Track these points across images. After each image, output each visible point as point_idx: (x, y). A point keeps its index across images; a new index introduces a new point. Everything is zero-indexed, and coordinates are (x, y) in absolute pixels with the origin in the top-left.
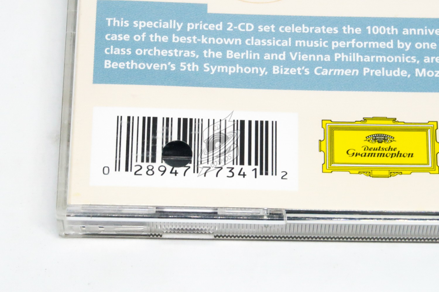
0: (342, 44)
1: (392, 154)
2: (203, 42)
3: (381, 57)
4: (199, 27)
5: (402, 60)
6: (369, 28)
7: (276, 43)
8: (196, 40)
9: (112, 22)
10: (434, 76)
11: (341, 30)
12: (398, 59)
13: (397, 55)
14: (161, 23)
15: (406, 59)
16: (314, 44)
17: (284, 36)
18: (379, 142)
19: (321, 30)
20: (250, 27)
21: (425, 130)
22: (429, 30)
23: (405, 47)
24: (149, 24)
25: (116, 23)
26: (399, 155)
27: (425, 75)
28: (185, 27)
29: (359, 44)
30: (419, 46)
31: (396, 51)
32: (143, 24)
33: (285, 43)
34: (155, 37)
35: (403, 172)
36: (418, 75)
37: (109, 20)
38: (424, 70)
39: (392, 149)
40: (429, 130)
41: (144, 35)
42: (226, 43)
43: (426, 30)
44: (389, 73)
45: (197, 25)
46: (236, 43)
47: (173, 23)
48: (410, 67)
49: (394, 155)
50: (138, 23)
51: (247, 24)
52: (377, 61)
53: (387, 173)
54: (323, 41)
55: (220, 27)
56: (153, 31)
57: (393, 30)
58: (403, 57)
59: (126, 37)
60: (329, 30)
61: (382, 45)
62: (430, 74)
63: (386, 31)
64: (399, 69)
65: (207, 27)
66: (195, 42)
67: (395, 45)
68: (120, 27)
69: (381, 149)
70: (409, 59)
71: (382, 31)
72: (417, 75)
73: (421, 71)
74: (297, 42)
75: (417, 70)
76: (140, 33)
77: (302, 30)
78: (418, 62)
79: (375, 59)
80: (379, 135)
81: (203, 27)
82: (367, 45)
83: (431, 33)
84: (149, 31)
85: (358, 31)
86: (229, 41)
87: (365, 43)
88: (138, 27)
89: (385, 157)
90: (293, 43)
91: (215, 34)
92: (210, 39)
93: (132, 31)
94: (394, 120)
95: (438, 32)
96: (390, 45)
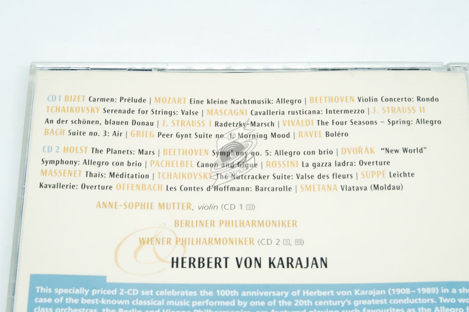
0: (199, 303)
2: (102, 303)
4: (100, 292)
6: (218, 291)
7: (153, 303)
8: (98, 302)
9: (40, 289)
11: (198, 293)
13: (237, 310)
14: (74, 290)
16: (180, 304)
17: (160, 298)
19: (185, 293)
20: (136, 292)
22: (260, 292)
23: (243, 305)
24: (66, 291)
25: (43, 290)
28: (90, 293)
29: (211, 303)
30: (253, 304)
31: (236, 308)
32: (61, 291)
33: (160, 303)
34: (69, 300)
37: (38, 288)
41: (62, 299)
42: (119, 303)
43: (258, 293)
45: (99, 291)
46: (125, 304)
47: (82, 290)
50: (58, 290)
51: (134, 290)
54: (186, 301)
55: (114, 292)
56: (68, 295)
57: (235, 293)
59: (50, 300)
60: (191, 293)
61: (227, 303)
63: (230, 293)
65: (106, 292)
66: (97, 303)
67: (236, 303)
68: (45, 293)
71: (228, 293)
74: (168, 302)
76: (59, 297)
77: (172, 294)
81: (103, 292)
82: (217, 304)
83: (261, 295)
84: (65, 296)
85: (211, 293)
86: (120, 302)
87: (216, 302)
88: (58, 293)
90: (165, 303)
91: (111, 297)
92: (107, 301)
93: (54, 296)
95: (266, 294)
96: (233, 303)
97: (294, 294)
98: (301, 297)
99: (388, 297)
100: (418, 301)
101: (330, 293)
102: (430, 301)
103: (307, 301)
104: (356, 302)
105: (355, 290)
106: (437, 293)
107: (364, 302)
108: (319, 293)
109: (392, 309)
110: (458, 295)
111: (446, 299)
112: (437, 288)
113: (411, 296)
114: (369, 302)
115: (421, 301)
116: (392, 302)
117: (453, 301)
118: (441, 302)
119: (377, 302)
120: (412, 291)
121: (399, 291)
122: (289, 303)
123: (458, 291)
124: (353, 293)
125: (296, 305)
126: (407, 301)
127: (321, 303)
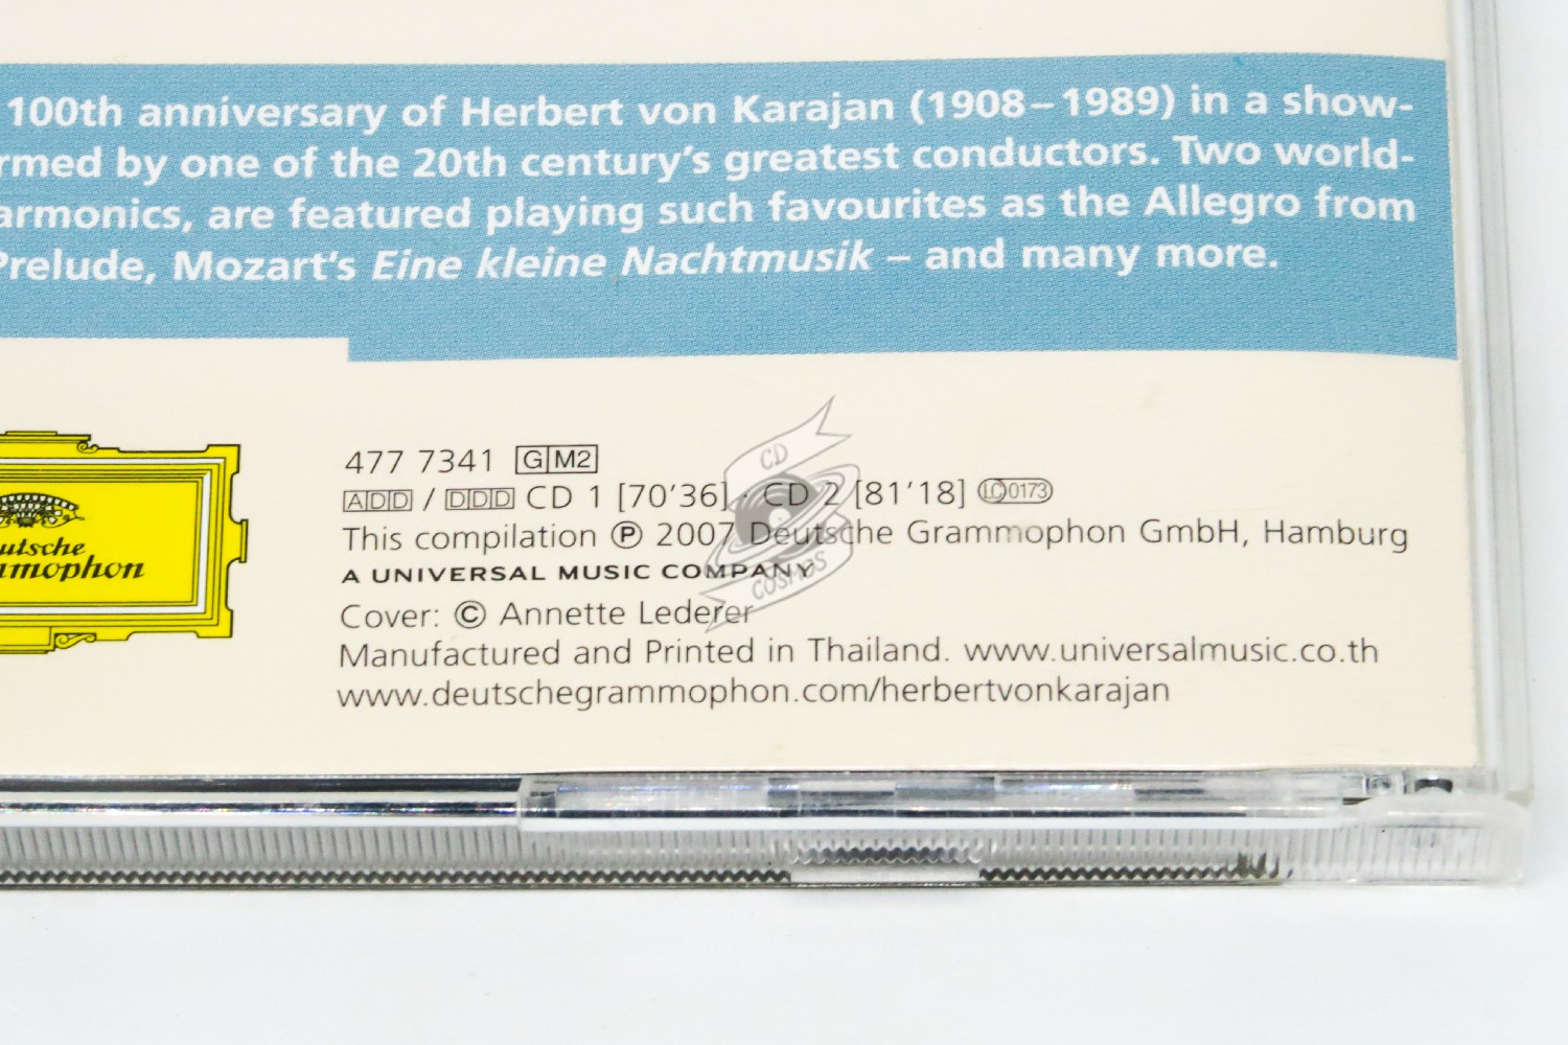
1: (68, 567)
3: (53, 211)
5: (128, 222)
10: (240, 279)
12: (114, 217)
13: (111, 200)
15: (142, 217)
18: (21, 523)
21: (194, 477)
22: (237, 109)
23: (145, 173)
26: (92, 570)
27: (207, 276)
30: (195, 166)
31: (109, 189)
35: (102, 633)
36: (184, 274)
38: (206, 257)
39: (67, 546)
40: (207, 478)
43: (225, 109)
44: (77, 270)
48: (156, 247)
49: (72, 571)
52: (38, 224)
53: (41, 637)
57: (105, 110)
58: (135, 211)
61: (60, 166)
62: (229, 269)
63: (81, 114)
64: (114, 253)
67: (109, 163)
69: (27, 548)
70: (155, 217)
71: (66, 114)
72: (178, 276)
73: (194, 259)
75: (182, 257)
78: (187, 226)
79: (30, 217)
80: (24, 498)
82: (7, 166)
83: (243, 121)
89: (41, 579)
94: (84, 441)
95: (266, 115)
96: (90, 165)
97: (414, 116)
98: (450, 133)
99: (903, 133)
100: (1062, 155)
101: (605, 115)
102: (1125, 155)
103: (479, 152)
104: (737, 162)
105: (738, 99)
106: (1167, 115)
107: (779, 161)
108: (548, 113)
109: (923, 195)
110: (1275, 129)
111: (1213, 147)
112: (1165, 87)
113: (1030, 130)
114: (807, 161)
115: (1079, 155)
116: (927, 157)
117: (1248, 153)
118: (1186, 159)
119: (848, 159)
120: (1036, 106)
121: (969, 104)
122: (387, 166)
123: (1276, 104)
124: (725, 112)
125: (420, 172)
126: (1007, 154)
127: (551, 164)
